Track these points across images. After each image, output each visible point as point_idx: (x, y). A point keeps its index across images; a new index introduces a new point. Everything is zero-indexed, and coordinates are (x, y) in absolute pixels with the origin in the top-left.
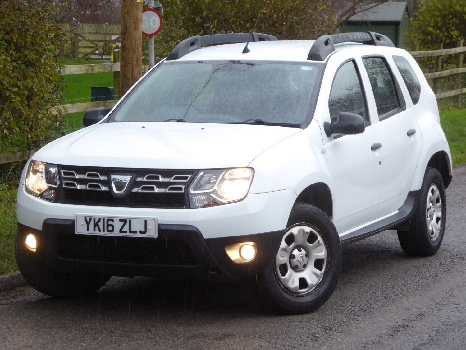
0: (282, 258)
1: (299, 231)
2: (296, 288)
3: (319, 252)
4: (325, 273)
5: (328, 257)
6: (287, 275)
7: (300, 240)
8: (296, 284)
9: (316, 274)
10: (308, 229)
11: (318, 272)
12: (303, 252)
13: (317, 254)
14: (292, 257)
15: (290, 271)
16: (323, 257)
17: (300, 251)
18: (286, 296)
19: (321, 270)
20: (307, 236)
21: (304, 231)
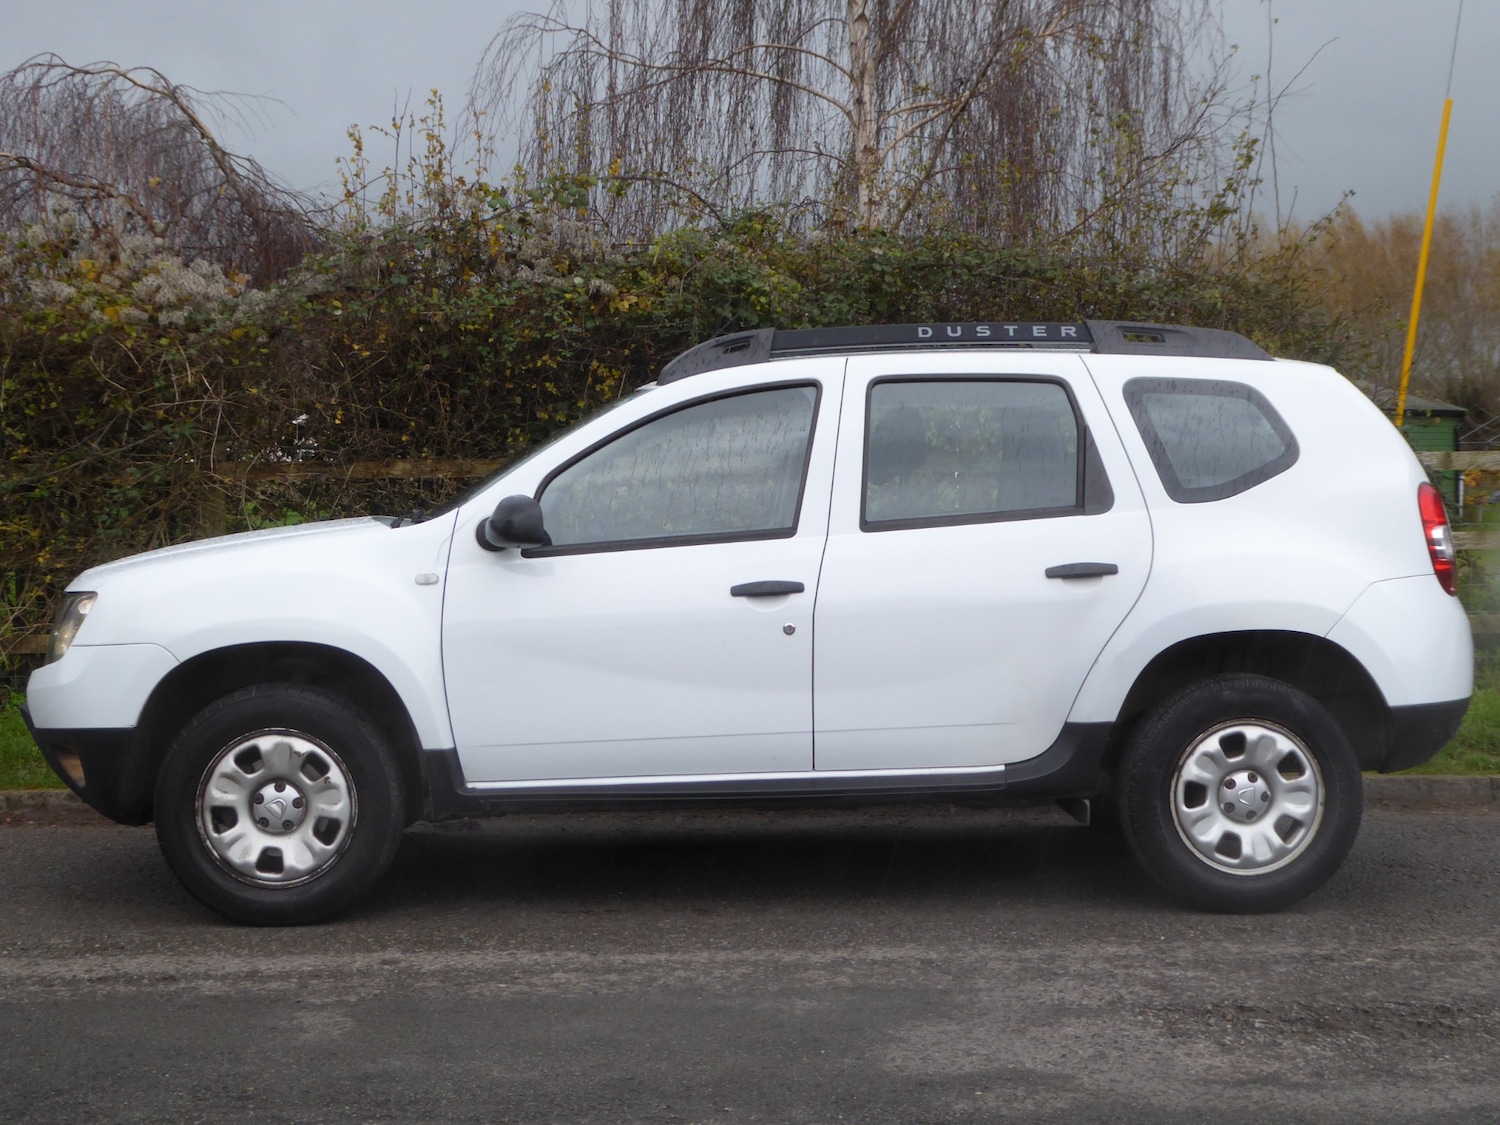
0: (220, 793)
1: (277, 746)
2: (246, 865)
3: (327, 803)
4: (339, 851)
5: (351, 820)
6: (228, 835)
7: (280, 766)
8: (253, 857)
9: (310, 848)
10: (303, 746)
11: (318, 845)
12: (290, 793)
13: (323, 806)
14: (255, 799)
15: (244, 825)
16: (334, 816)
17: (280, 789)
18: (217, 878)
19: (327, 841)
20: (300, 761)
21: (290, 748)
